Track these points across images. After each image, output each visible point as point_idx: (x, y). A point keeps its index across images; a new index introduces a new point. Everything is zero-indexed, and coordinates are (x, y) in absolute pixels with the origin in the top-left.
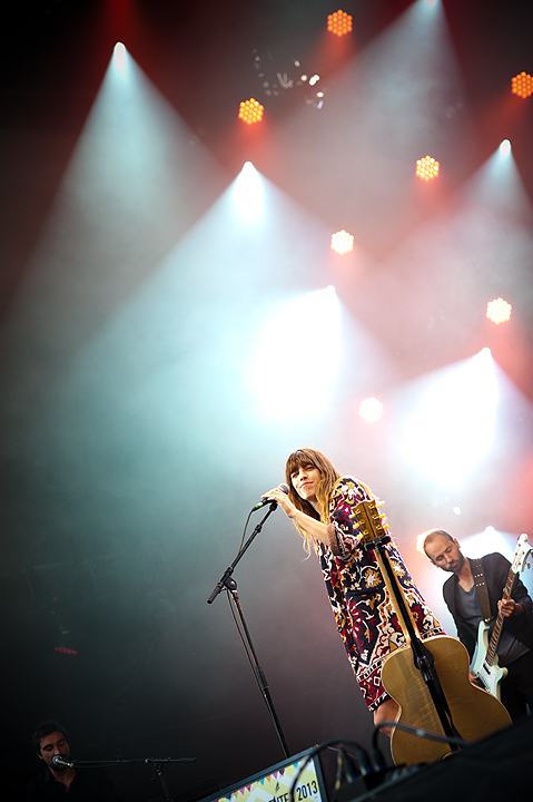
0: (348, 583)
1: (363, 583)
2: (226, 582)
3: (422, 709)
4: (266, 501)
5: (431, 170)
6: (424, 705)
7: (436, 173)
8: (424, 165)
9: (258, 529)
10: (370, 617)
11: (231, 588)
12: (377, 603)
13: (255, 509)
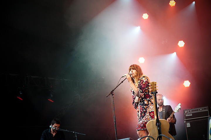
0: (141, 101)
1: (144, 103)
2: (112, 93)
3: (155, 136)
5: (173, 4)
6: (155, 135)
7: (174, 5)
8: (172, 2)
9: (122, 82)
10: (145, 110)
11: (113, 95)
12: (147, 108)
13: (123, 77)
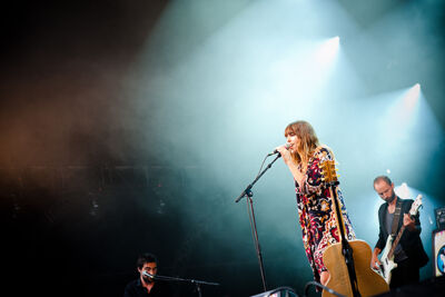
0: (311, 205)
1: (320, 207)
4: (276, 152)
10: (320, 227)
11: (250, 196)
12: (325, 220)
13: (270, 155)
